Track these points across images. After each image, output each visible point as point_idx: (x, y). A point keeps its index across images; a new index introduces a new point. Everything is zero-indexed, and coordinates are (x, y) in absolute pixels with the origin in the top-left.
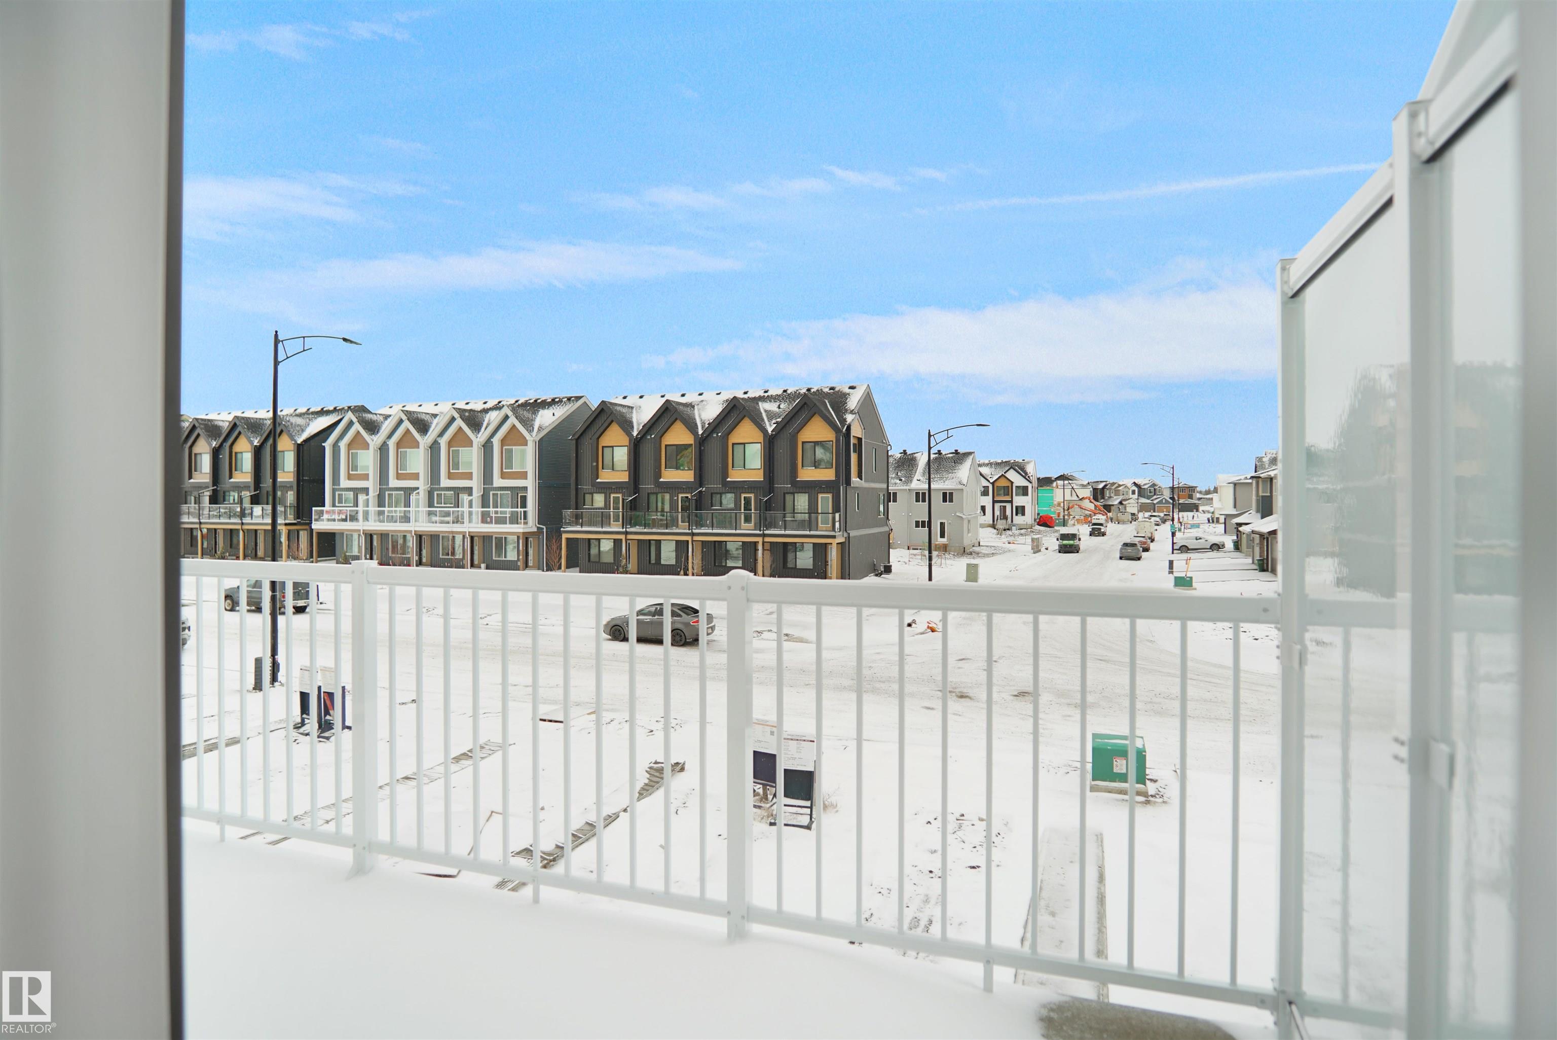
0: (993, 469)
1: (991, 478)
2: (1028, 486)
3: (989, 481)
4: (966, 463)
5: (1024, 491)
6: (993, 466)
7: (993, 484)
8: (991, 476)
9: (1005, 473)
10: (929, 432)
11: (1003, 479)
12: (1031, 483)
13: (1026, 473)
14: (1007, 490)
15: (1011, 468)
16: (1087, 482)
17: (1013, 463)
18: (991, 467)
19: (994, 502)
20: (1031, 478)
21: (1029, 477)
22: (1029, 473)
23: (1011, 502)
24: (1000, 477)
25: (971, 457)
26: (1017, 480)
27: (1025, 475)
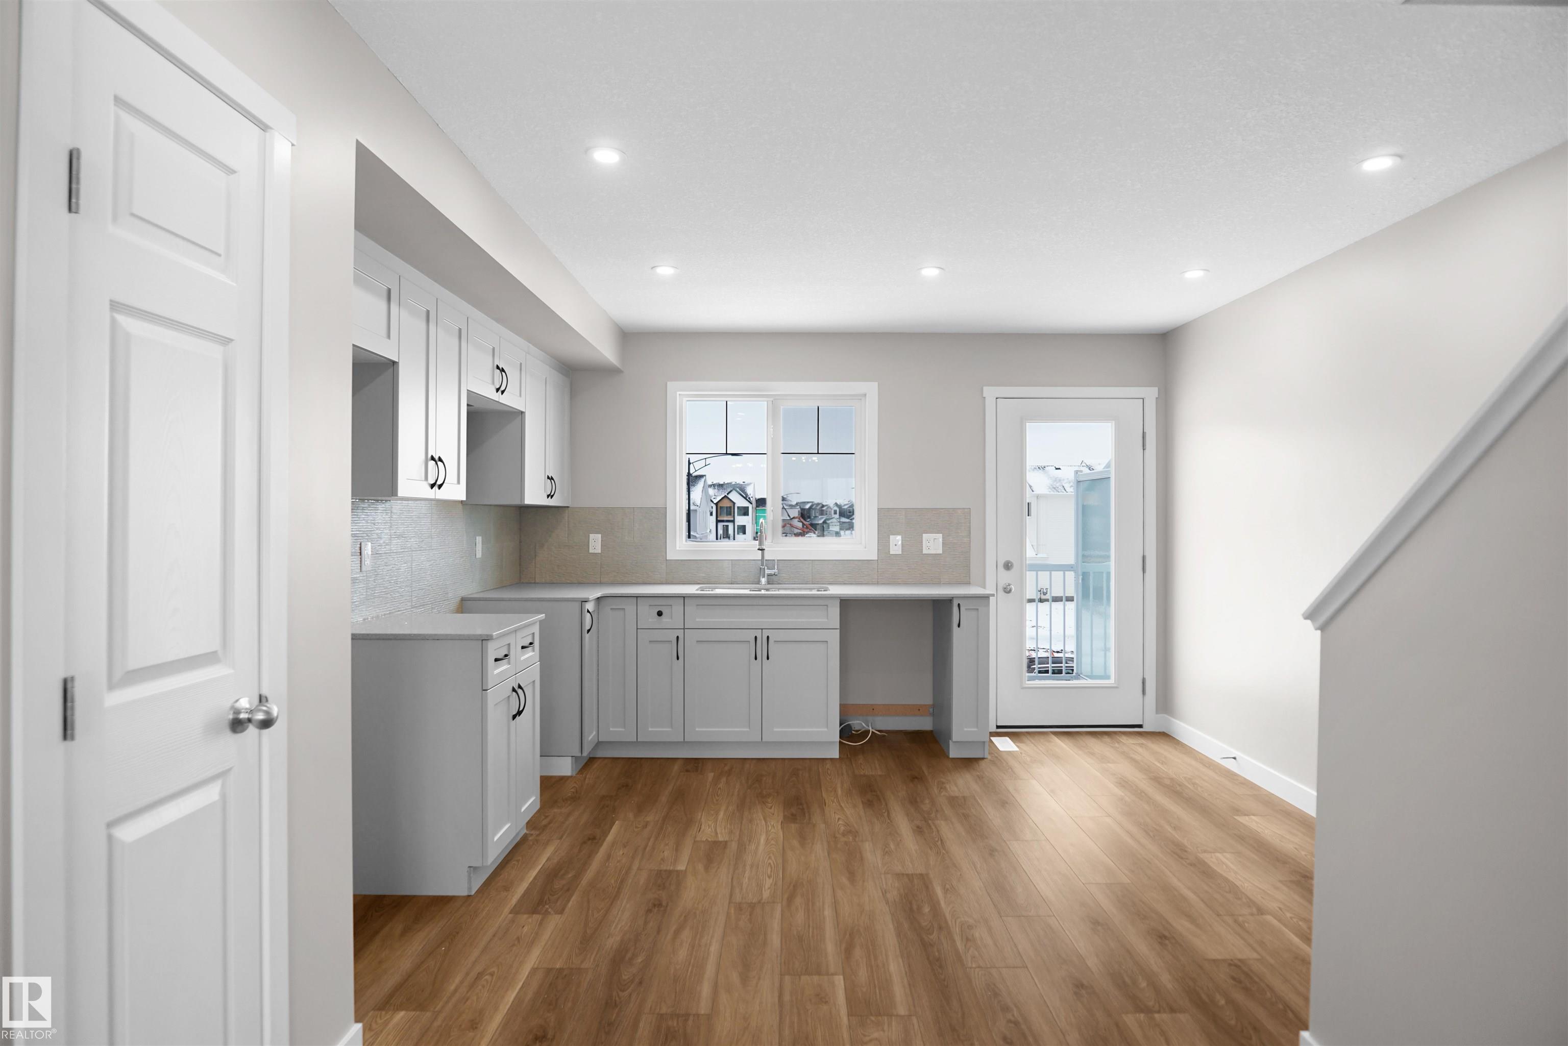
0: (716, 490)
1: (714, 498)
2: (748, 507)
3: (713, 502)
4: (698, 485)
5: (744, 512)
6: (716, 487)
7: (717, 504)
8: (715, 497)
9: (728, 494)
10: (689, 461)
11: (726, 500)
12: (751, 503)
13: (747, 495)
14: (730, 511)
15: (734, 489)
16: (795, 503)
17: (735, 484)
18: (715, 488)
19: (718, 521)
20: (751, 499)
21: (749, 498)
22: (749, 494)
23: (733, 521)
24: (723, 498)
25: (703, 480)
26: (740, 502)
27: (746, 497)
